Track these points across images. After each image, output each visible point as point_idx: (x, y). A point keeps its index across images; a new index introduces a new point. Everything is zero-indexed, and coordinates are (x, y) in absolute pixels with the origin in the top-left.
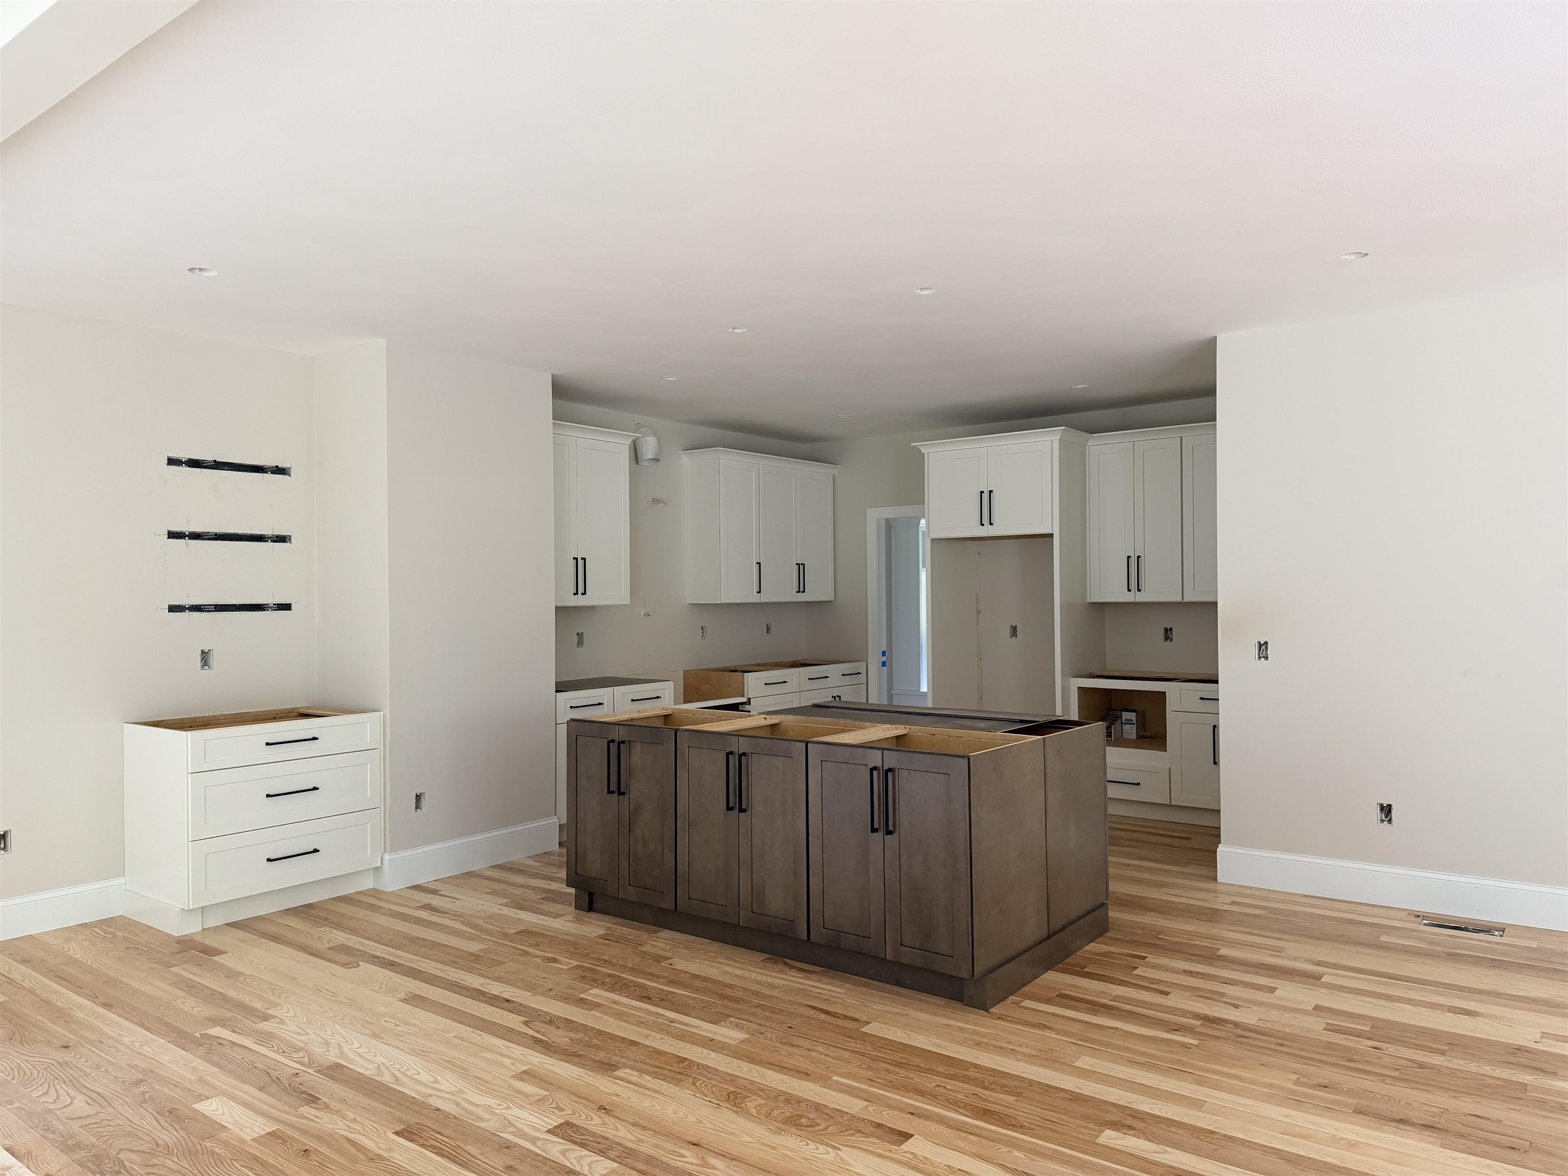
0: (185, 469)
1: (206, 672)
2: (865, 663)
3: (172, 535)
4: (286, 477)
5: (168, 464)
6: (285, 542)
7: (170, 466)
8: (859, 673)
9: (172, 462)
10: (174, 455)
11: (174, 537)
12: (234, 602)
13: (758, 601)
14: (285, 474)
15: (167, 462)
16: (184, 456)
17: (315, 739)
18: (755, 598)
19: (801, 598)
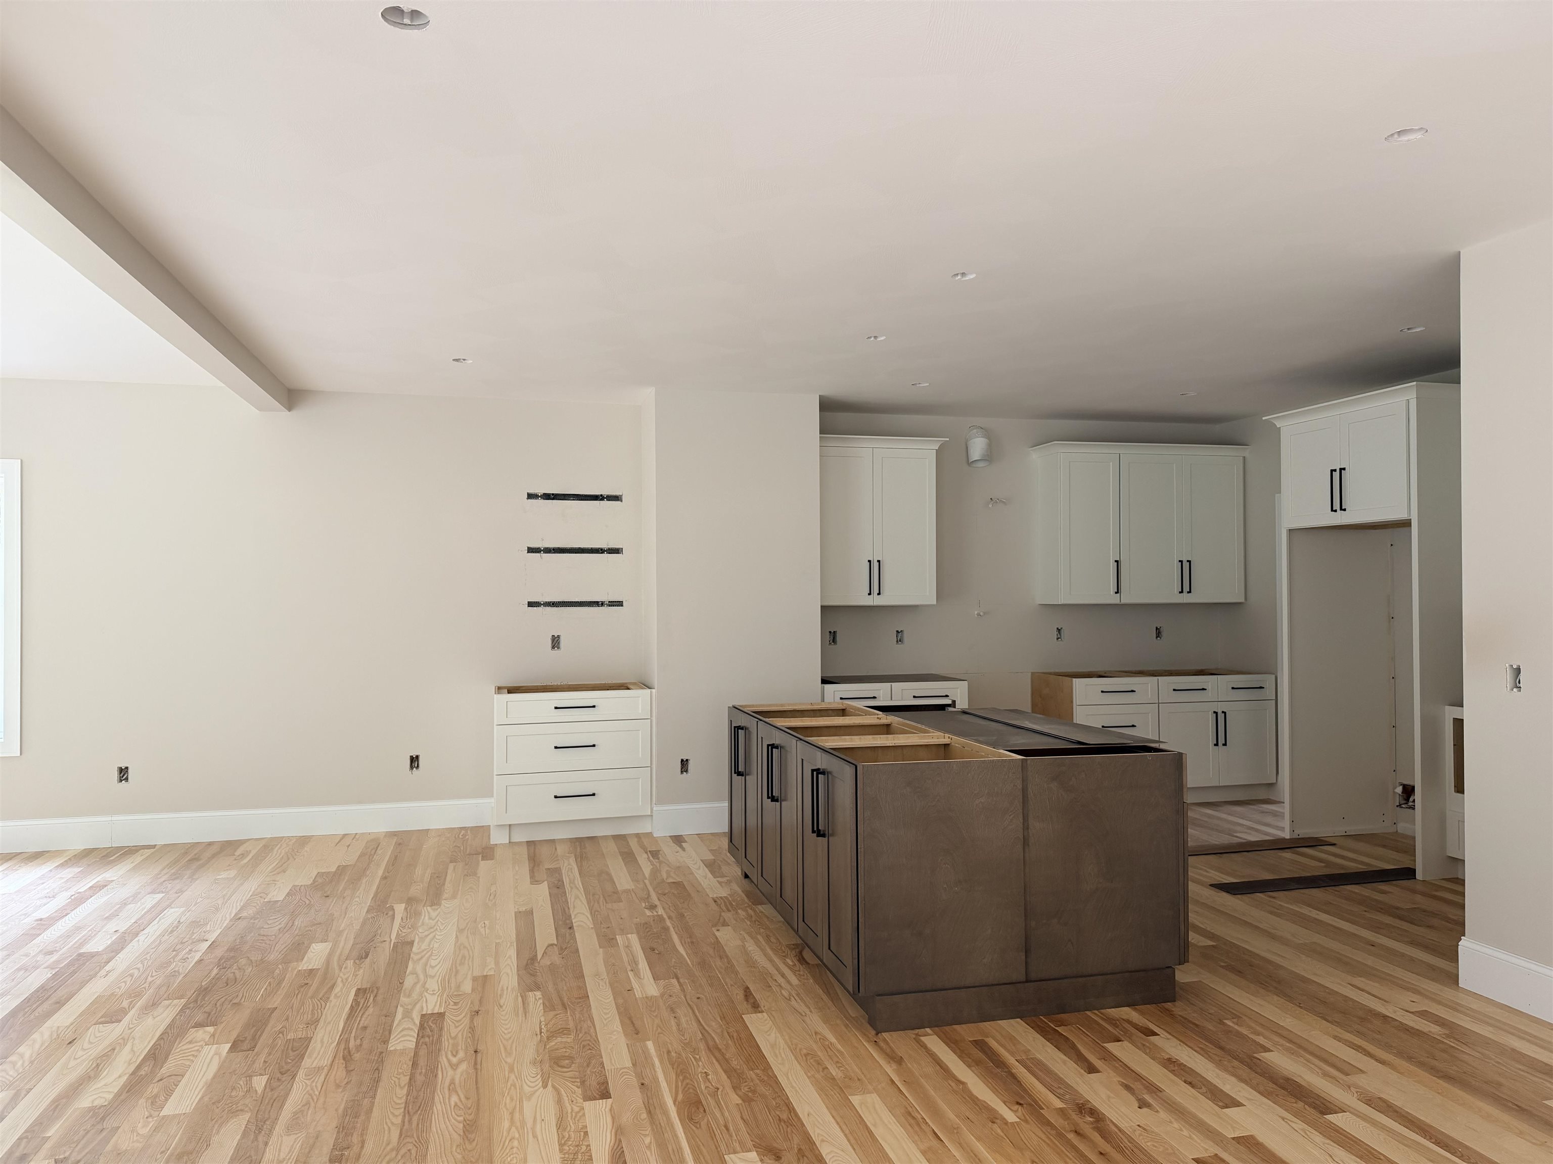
0: (541, 502)
1: (556, 652)
2: (1273, 676)
3: (531, 550)
4: (619, 502)
5: (528, 499)
6: (618, 553)
7: (529, 500)
8: (1261, 688)
9: (531, 496)
10: (532, 491)
11: (533, 552)
12: (577, 600)
13: (1118, 602)
14: (618, 500)
15: (527, 497)
16: (540, 491)
17: (594, 707)
18: (1114, 599)
19: (1186, 598)
